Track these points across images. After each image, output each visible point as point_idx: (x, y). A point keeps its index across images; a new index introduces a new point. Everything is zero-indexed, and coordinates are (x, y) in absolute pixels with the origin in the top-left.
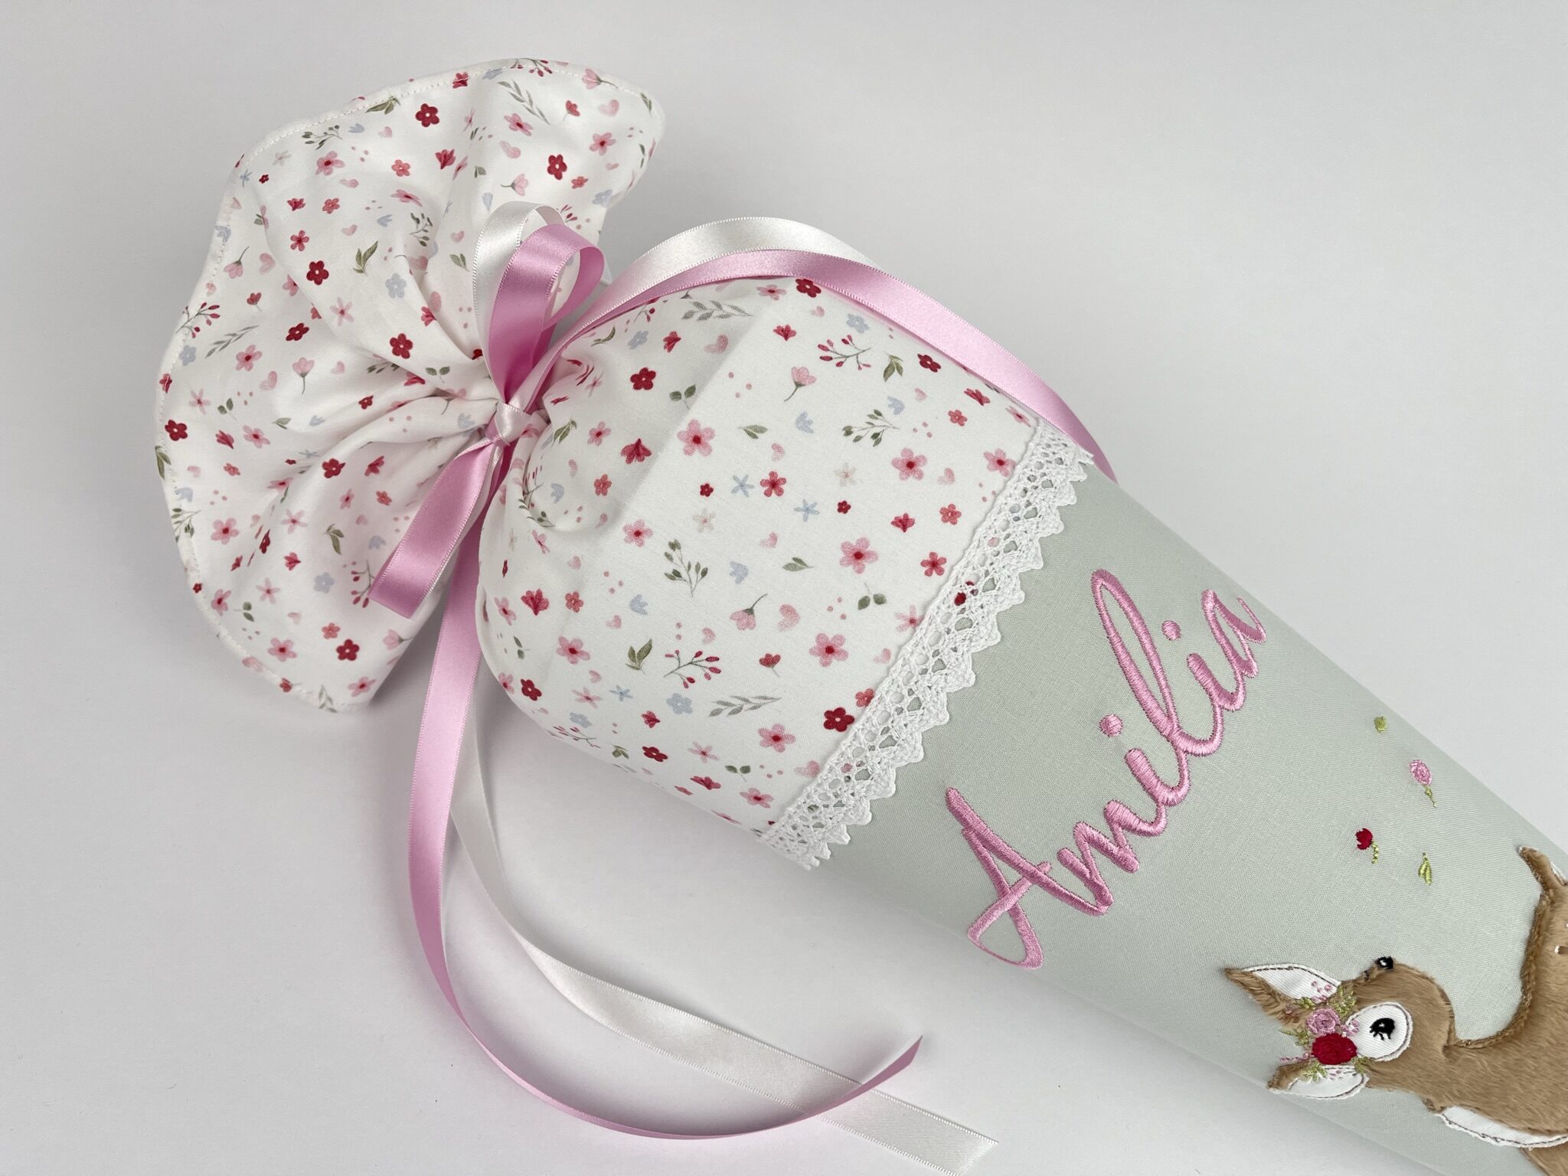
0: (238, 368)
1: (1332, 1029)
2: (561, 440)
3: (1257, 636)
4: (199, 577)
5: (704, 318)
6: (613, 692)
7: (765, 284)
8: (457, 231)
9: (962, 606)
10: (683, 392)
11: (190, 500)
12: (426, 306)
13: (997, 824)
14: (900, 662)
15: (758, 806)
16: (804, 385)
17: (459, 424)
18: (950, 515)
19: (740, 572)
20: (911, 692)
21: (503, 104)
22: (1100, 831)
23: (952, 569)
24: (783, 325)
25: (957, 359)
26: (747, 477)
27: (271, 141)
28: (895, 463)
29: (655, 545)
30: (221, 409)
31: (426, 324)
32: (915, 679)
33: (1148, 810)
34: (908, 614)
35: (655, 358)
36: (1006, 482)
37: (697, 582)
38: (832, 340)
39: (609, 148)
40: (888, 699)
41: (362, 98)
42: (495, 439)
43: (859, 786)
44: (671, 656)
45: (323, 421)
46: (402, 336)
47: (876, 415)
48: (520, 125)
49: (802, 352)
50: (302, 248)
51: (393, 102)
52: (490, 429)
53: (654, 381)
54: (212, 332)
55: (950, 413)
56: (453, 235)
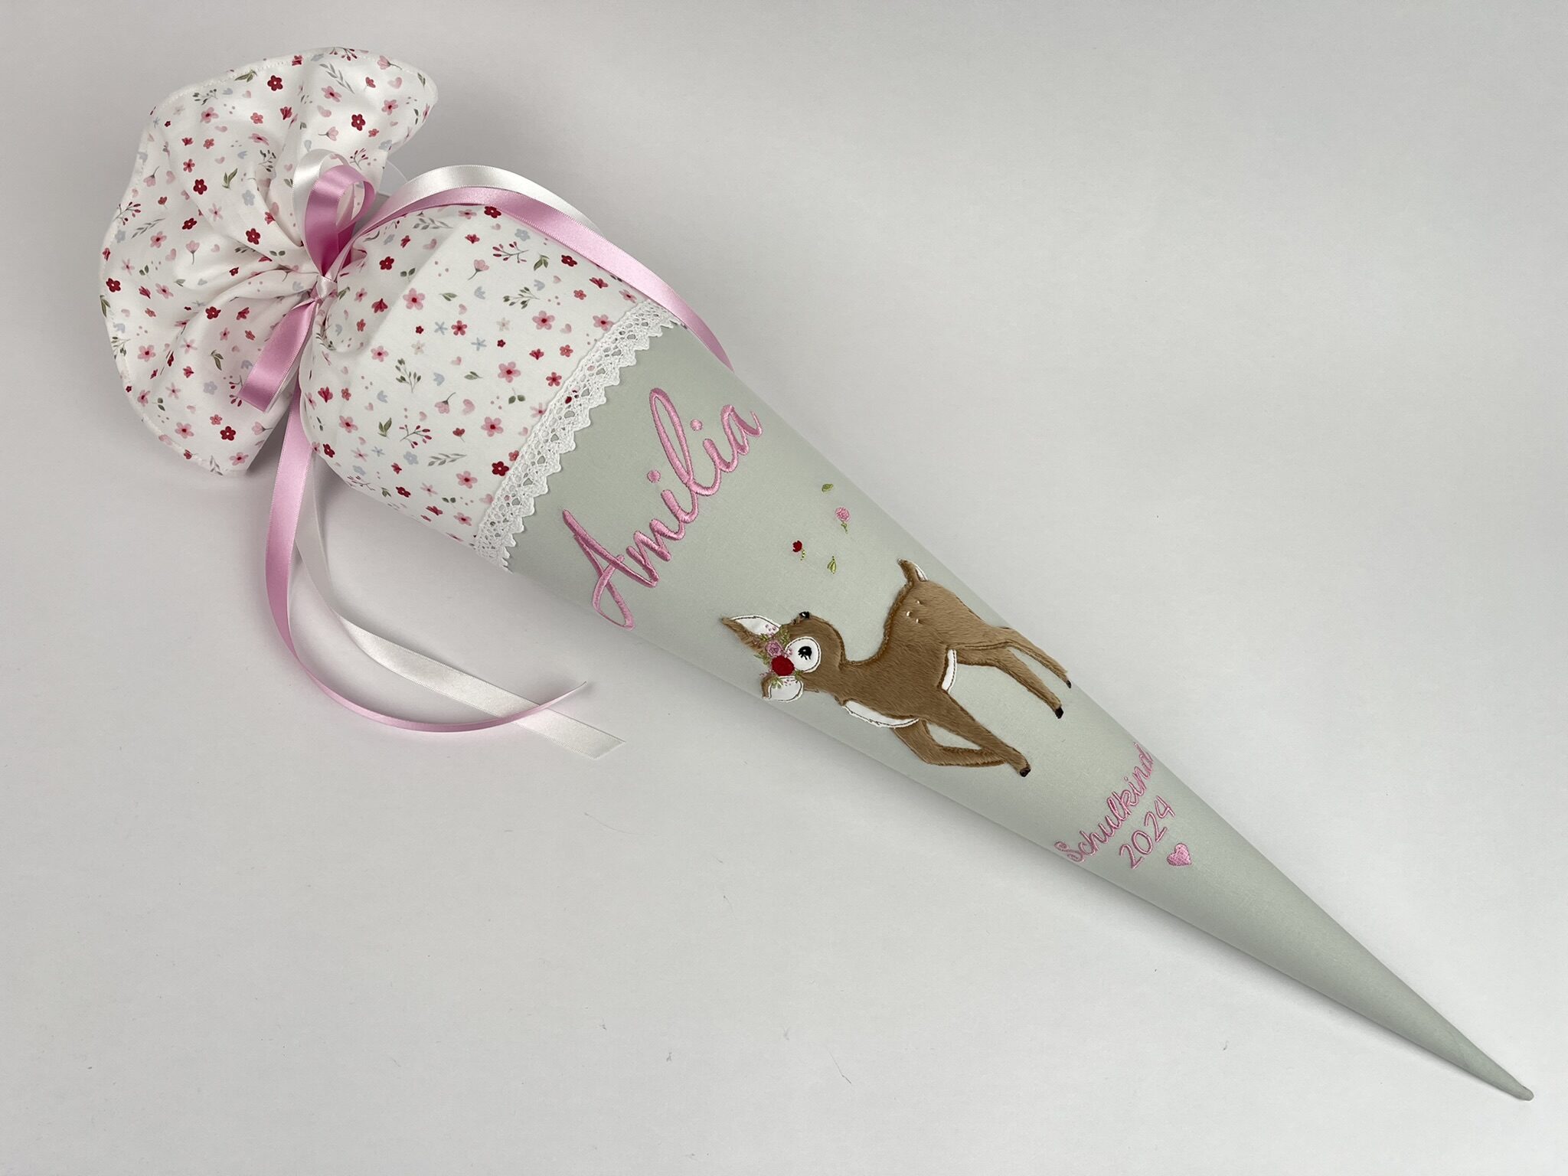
0: (152, 246)
1: (779, 654)
2: (341, 298)
3: (755, 432)
4: (130, 382)
5: (425, 228)
6: (373, 451)
7: (465, 209)
8: (289, 164)
9: (569, 404)
10: (408, 272)
11: (123, 331)
12: (268, 212)
13: (593, 533)
14: (533, 435)
15: (466, 525)
16: (481, 271)
17: (293, 288)
18: (566, 351)
19: (439, 379)
20: (539, 453)
21: (322, 79)
22: (647, 537)
23: (564, 382)
24: (472, 234)
25: (595, 261)
26: (443, 323)
27: (174, 98)
28: (534, 319)
29: (390, 361)
30: (141, 272)
31: (268, 223)
32: (541, 446)
33: (674, 524)
34: (538, 407)
35: (395, 251)
36: (604, 334)
37: (415, 384)
38: (502, 244)
39: (394, 110)
40: (526, 457)
41: (233, 70)
42: (316, 299)
43: (515, 509)
44: (403, 428)
45: (206, 282)
46: (253, 230)
47: (526, 291)
48: (332, 94)
49: (483, 251)
50: (190, 171)
51: (253, 74)
52: (313, 292)
53: (393, 265)
54: (135, 222)
55: (575, 292)
56: (286, 166)
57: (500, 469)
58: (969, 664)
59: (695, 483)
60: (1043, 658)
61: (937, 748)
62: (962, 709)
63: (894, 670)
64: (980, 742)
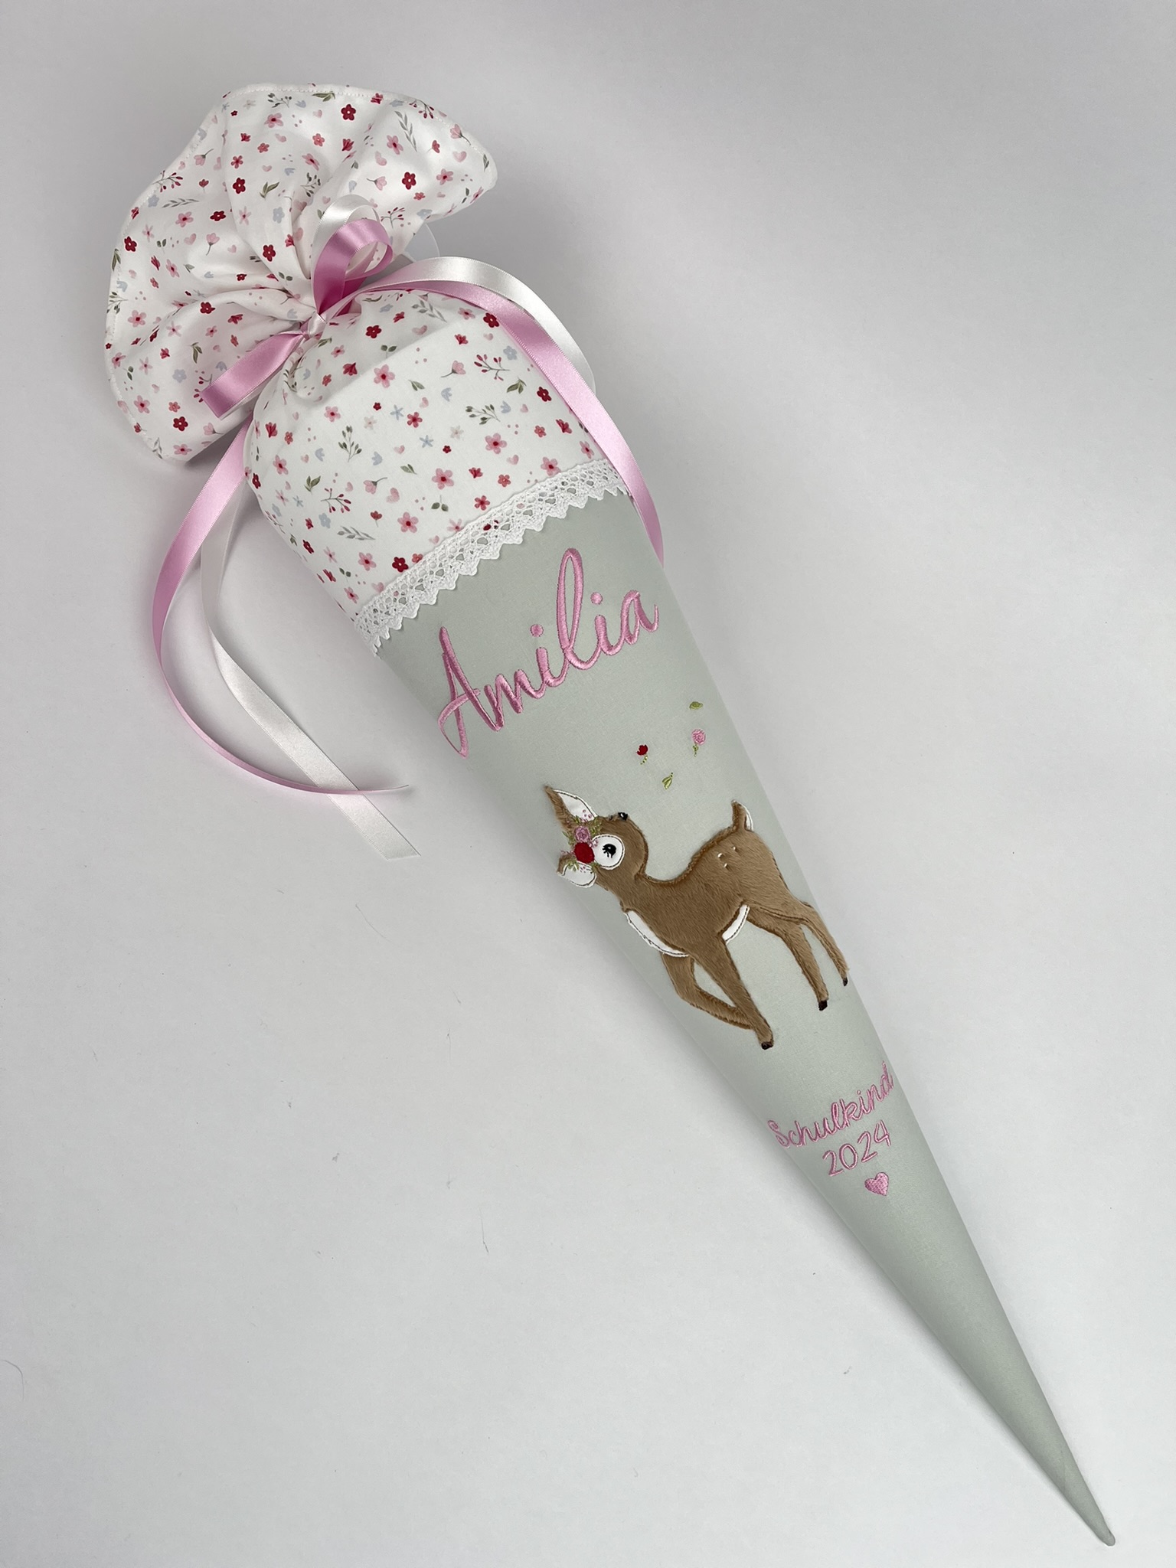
0: (177, 223)
1: (585, 841)
2: (320, 347)
3: (650, 626)
4: (112, 340)
5: (422, 312)
6: (295, 499)
7: (467, 307)
8: (328, 197)
9: (486, 531)
10: (389, 348)
11: (124, 291)
12: (291, 235)
13: (461, 658)
14: (442, 546)
15: (351, 601)
16: (457, 373)
17: (289, 315)
18: (504, 481)
19: (378, 459)
20: (441, 565)
21: (391, 126)
22: (508, 682)
23: (490, 509)
24: (462, 335)
25: (567, 401)
26: (401, 409)
27: (249, 90)
28: (487, 439)
29: (340, 425)
30: (159, 243)
31: (287, 246)
32: (445, 559)
33: (537, 682)
34: (456, 522)
35: (386, 324)
36: (547, 478)
37: (354, 454)
38: (488, 356)
39: (447, 182)
40: (428, 564)
41: (314, 85)
42: (304, 333)
43: (400, 606)
44: (328, 490)
45: (212, 277)
46: (271, 247)
47: (490, 408)
48: (395, 145)
49: (466, 355)
50: (237, 167)
51: (331, 95)
52: (304, 325)
53: (378, 335)
54: (172, 193)
55: (537, 427)
56: (324, 198)
57: (400, 564)
58: (757, 925)
59: (573, 652)
60: (832, 948)
61: (695, 988)
62: (732, 963)
63: (684, 901)
64: (735, 1000)
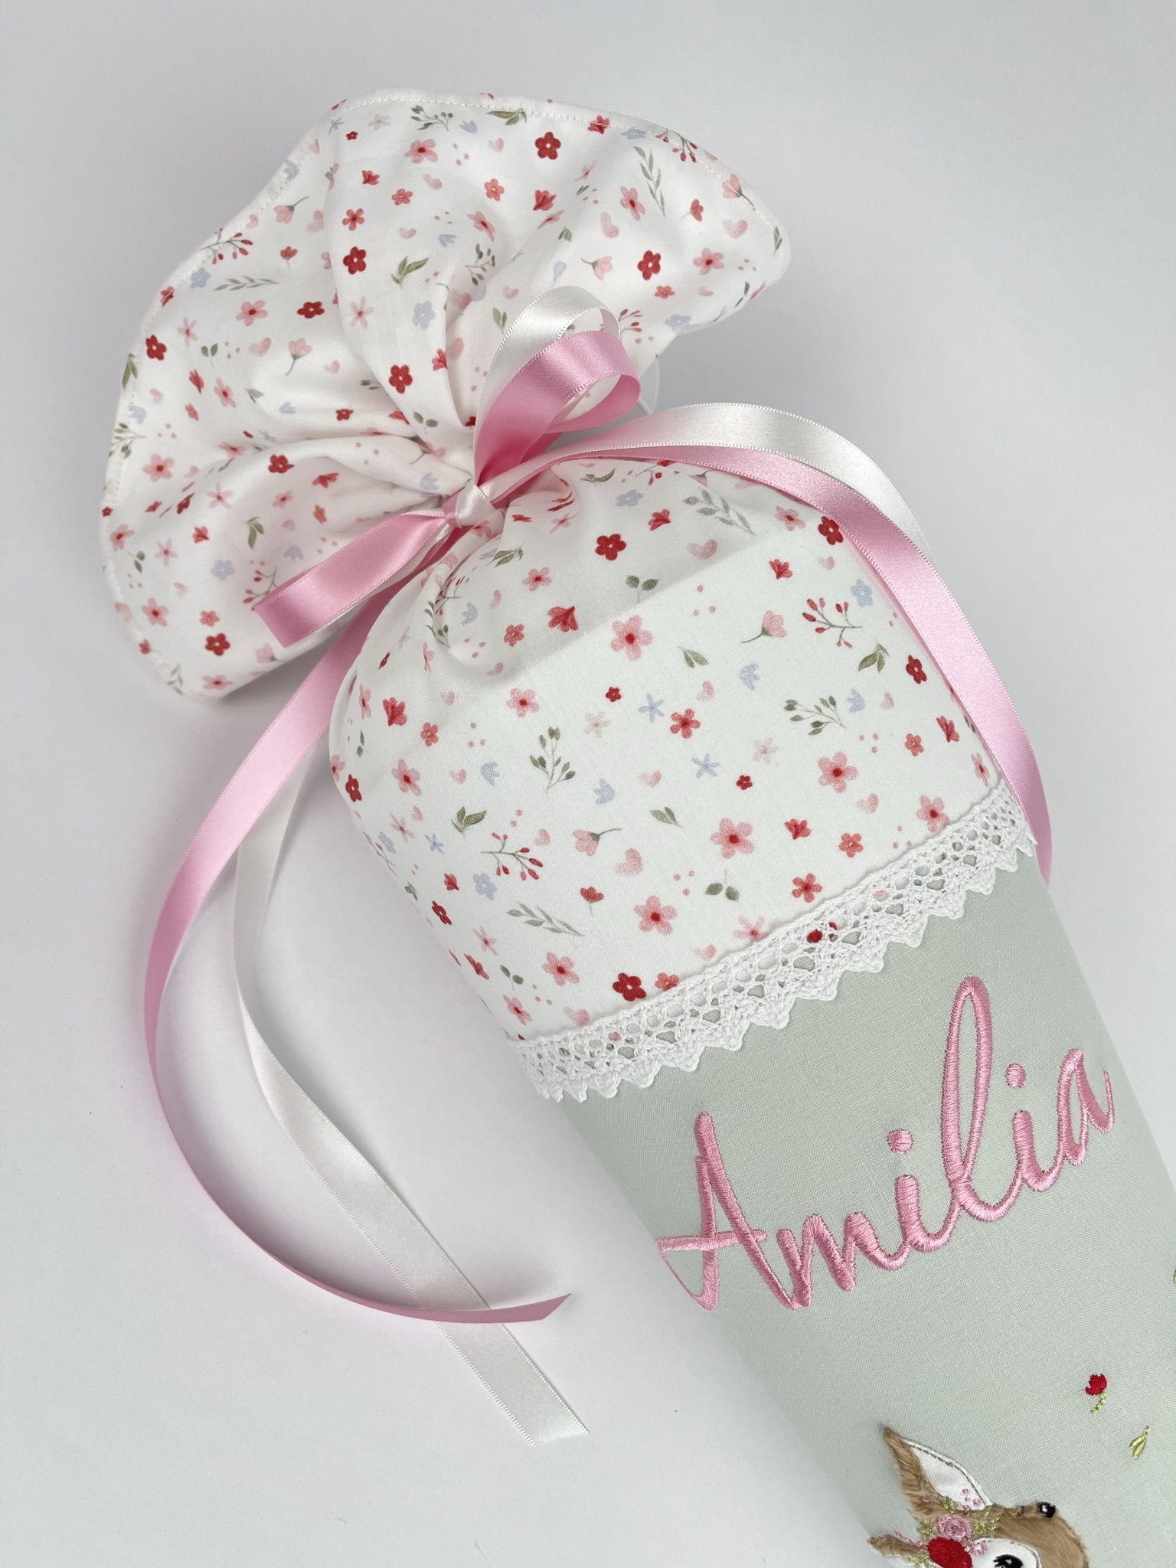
0: (238, 318)
1: (959, 1537)
2: (499, 563)
3: (1103, 1123)
4: (113, 501)
5: (705, 512)
6: (427, 838)
7: (788, 505)
8: (513, 287)
9: (813, 945)
10: (642, 582)
12: (444, 349)
13: (733, 1169)
14: (720, 967)
15: (515, 1017)
16: (770, 635)
17: (422, 483)
18: (851, 845)
19: (605, 794)
20: (715, 1002)
22: (835, 1235)
23: (823, 901)
24: (783, 561)
25: (949, 678)
26: (661, 702)
27: (380, 99)
28: (822, 763)
29: (535, 723)
30: (204, 350)
31: (435, 368)
32: (726, 992)
33: (892, 1238)
34: (753, 924)
35: (634, 529)
36: (928, 838)
37: (558, 780)
38: (826, 600)
39: (713, 271)
40: (689, 996)
41: (491, 96)
42: (449, 516)
43: (619, 1062)
44: (498, 837)
45: (294, 412)
46: (406, 368)
47: (829, 702)
48: (632, 204)
49: (788, 600)
50: (352, 228)
51: (520, 115)
52: (449, 503)
53: (620, 554)
54: (233, 267)
55: (909, 736)
56: (506, 288)
57: (629, 987)
59: (969, 1188)
